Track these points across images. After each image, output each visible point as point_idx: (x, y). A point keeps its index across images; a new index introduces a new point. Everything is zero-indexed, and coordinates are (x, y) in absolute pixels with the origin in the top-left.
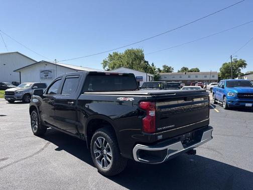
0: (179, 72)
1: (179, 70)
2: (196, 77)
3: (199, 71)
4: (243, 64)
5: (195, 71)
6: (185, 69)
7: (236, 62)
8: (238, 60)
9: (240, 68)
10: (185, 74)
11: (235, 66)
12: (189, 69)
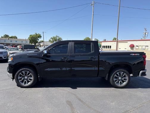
0: (2, 37)
1: (2, 36)
2: (16, 42)
3: (17, 38)
4: (40, 36)
5: (15, 38)
6: (6, 36)
7: (37, 35)
8: (37, 34)
9: (39, 38)
10: (8, 39)
11: (36, 37)
12: (10, 36)
